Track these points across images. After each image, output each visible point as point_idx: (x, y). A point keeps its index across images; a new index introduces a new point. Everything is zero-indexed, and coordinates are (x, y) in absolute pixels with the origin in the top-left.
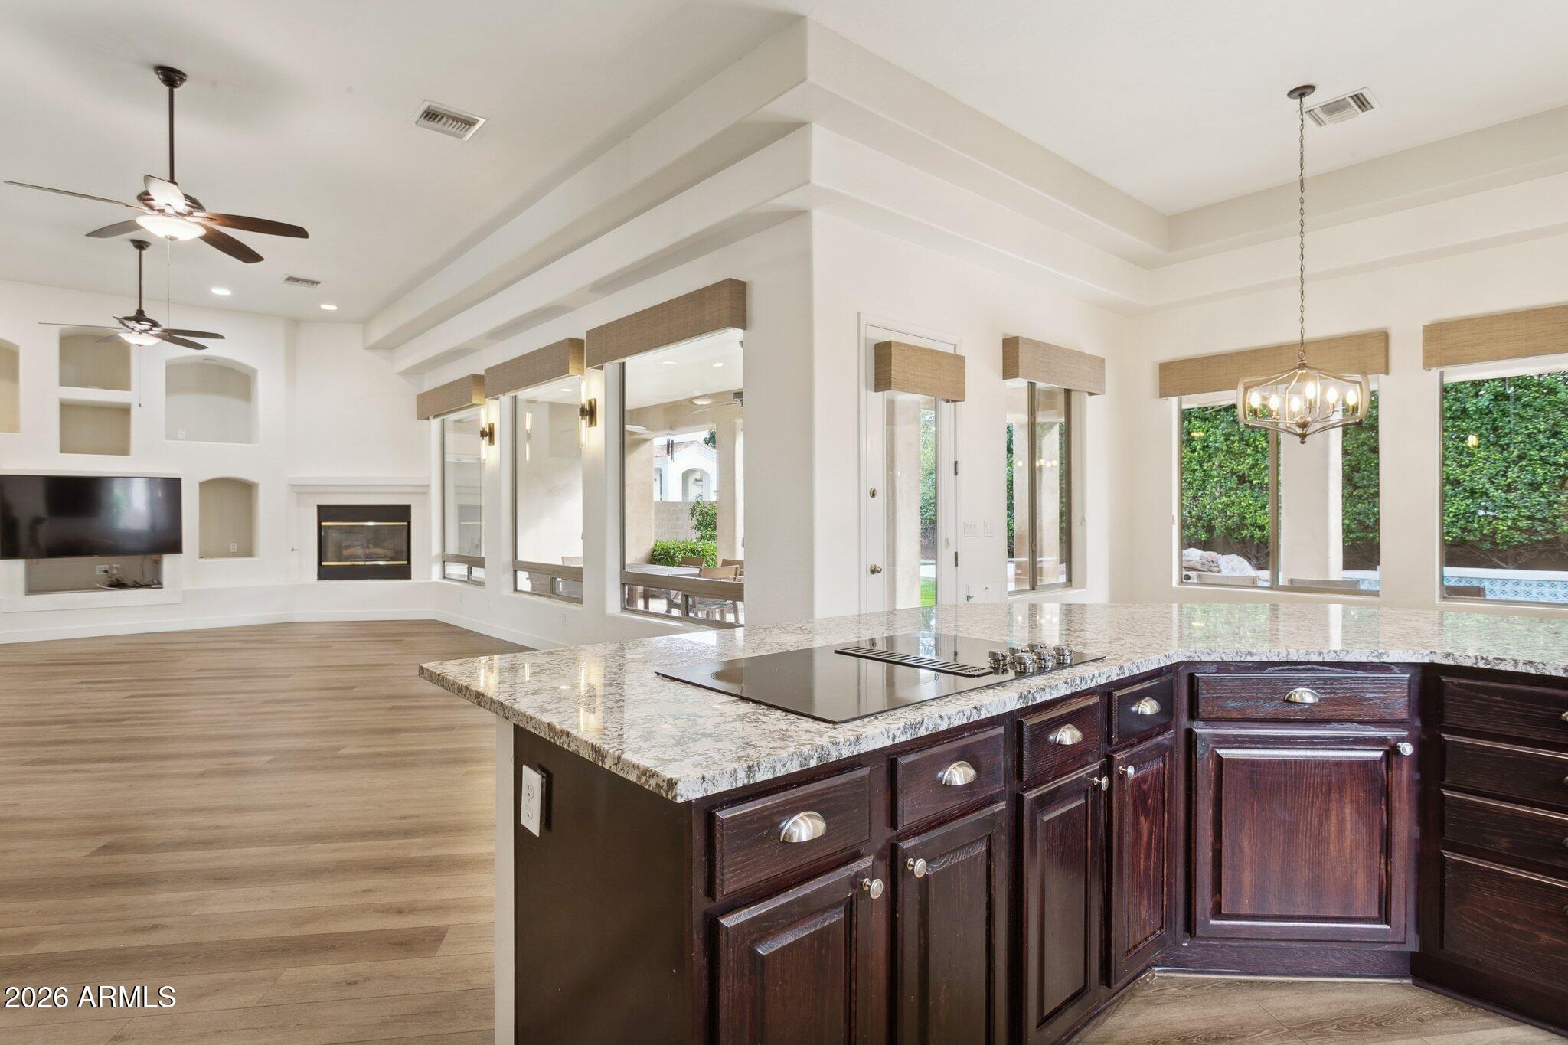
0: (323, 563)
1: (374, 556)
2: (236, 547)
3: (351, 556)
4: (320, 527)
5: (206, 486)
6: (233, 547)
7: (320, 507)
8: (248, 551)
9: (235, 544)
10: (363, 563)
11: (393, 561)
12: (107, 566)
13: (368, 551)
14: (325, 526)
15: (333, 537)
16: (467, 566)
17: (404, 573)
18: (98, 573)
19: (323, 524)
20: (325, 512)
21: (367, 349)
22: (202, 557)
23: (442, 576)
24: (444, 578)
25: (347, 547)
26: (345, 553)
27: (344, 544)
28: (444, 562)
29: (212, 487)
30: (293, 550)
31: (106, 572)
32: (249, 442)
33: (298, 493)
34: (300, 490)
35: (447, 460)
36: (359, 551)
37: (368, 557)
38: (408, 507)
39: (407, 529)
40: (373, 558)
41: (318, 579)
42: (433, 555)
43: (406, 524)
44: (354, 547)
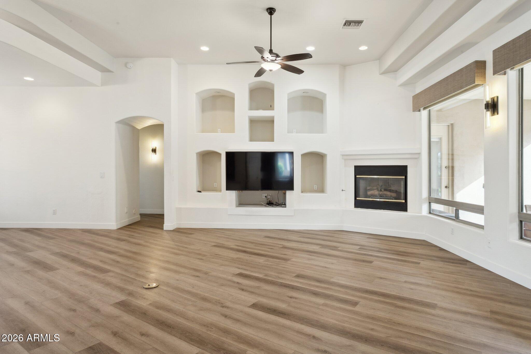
0: (357, 198)
1: (384, 196)
2: (316, 188)
3: (372, 195)
4: (355, 178)
5: (304, 156)
6: (315, 187)
7: (356, 167)
8: (321, 190)
9: (316, 186)
10: (379, 200)
11: (395, 200)
12: (267, 194)
13: (381, 193)
14: (357, 177)
15: (362, 184)
16: (454, 208)
17: (403, 207)
18: (263, 197)
19: (357, 176)
20: (359, 170)
21: (380, 74)
22: (302, 192)
23: (428, 212)
24: (430, 213)
25: (370, 190)
26: (369, 193)
27: (368, 188)
28: (430, 203)
29: (307, 156)
30: (342, 190)
31: (266, 197)
32: (322, 132)
33: (345, 160)
34: (346, 157)
35: (432, 140)
36: (376, 192)
37: (381, 196)
38: (406, 167)
39: (404, 181)
40: (384, 197)
41: (355, 207)
42: (423, 198)
43: (404, 177)
44: (373, 190)
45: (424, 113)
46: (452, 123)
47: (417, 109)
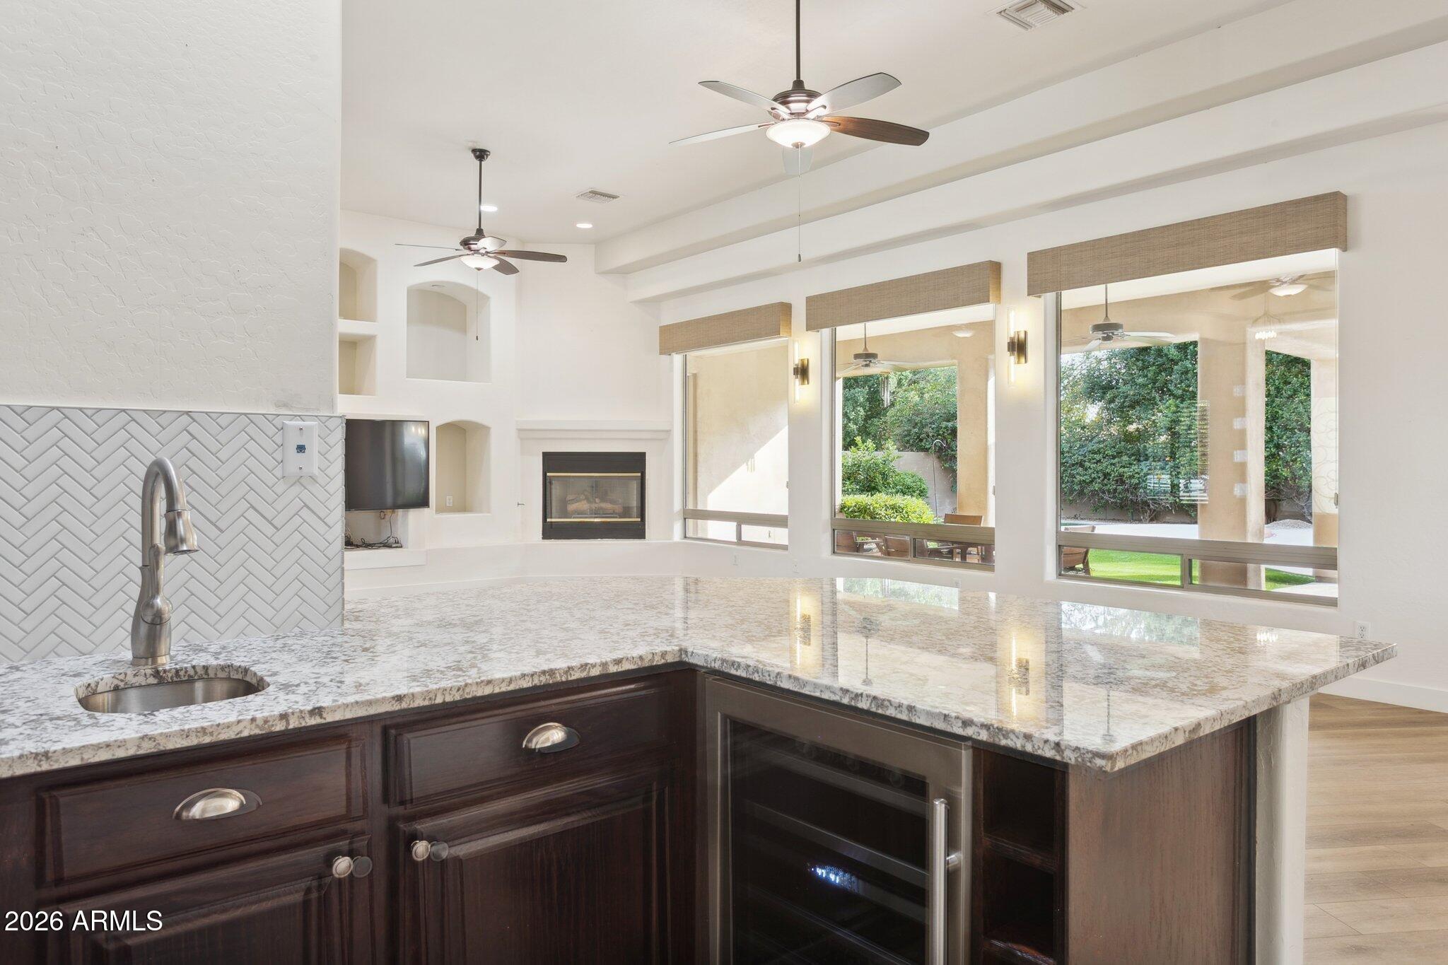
0: (548, 520)
1: (601, 513)
2: (451, 501)
3: (576, 512)
4: (545, 477)
6: (449, 500)
7: (547, 456)
8: (467, 505)
9: (452, 497)
10: (591, 520)
11: (621, 518)
13: (594, 506)
14: (549, 477)
15: (557, 491)
16: (735, 524)
17: (637, 531)
19: (548, 474)
20: (553, 462)
21: (598, 273)
22: (437, 512)
23: (683, 536)
24: (685, 537)
25: (571, 501)
26: (571, 507)
27: (568, 498)
28: (685, 519)
30: (516, 504)
32: (463, 376)
33: (522, 439)
34: (525, 434)
36: (583, 505)
37: (596, 513)
38: (643, 455)
39: (640, 481)
40: (599, 514)
41: (543, 538)
42: (675, 512)
43: (639, 474)
44: (580, 501)
45: (677, 359)
46: (695, 372)
47: (666, 349)
